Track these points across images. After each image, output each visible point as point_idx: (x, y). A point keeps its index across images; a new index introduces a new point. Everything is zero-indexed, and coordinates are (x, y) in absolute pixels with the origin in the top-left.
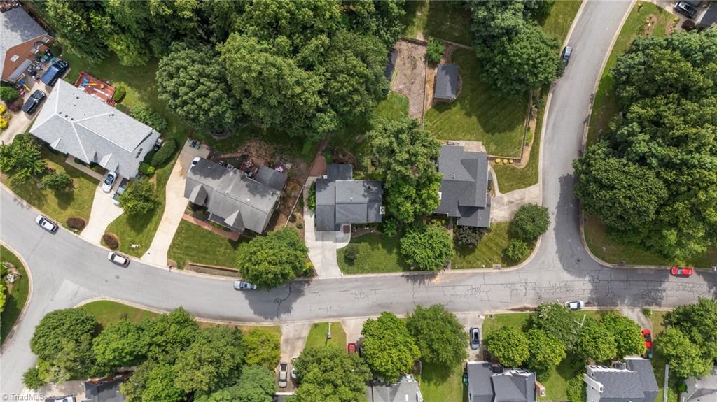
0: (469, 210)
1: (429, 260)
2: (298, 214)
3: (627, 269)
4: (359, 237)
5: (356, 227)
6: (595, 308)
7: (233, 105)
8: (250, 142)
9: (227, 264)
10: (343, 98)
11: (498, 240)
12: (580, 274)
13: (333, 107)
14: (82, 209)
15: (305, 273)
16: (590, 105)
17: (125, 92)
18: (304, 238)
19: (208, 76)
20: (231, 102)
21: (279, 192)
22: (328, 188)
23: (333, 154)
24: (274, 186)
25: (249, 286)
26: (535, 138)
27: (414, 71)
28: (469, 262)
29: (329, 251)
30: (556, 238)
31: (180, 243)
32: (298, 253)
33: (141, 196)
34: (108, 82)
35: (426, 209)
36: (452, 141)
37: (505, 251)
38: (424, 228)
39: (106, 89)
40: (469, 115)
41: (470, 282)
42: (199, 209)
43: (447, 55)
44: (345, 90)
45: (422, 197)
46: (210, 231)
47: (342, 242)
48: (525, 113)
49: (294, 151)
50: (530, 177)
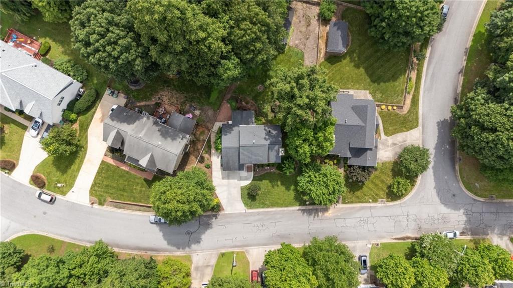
0: (359, 152)
1: (324, 196)
2: (206, 156)
3: (496, 203)
4: (261, 176)
5: (258, 167)
6: (469, 237)
7: (142, 53)
8: (163, 91)
9: (143, 201)
10: (246, 45)
11: (383, 177)
12: (456, 207)
13: (236, 55)
14: (12, 152)
15: (213, 209)
16: (465, 58)
17: (50, 46)
18: (211, 177)
19: (117, 25)
20: (140, 50)
21: (188, 136)
22: (232, 132)
23: (237, 102)
24: (184, 131)
25: (163, 221)
26: (416, 87)
27: (309, 28)
28: (358, 197)
29: (235, 188)
30: (434, 175)
31: (101, 182)
32: (205, 192)
33: (63, 140)
34: (34, 38)
35: (323, 151)
36: (343, 90)
37: (389, 187)
38: (319, 168)
39: (33, 44)
40: (357, 66)
41: (359, 215)
42: (116, 151)
43: (338, 13)
44: (248, 37)
45: (318, 139)
46: (128, 172)
47: (245, 180)
48: (407, 65)
49: (202, 99)
50: (411, 121)
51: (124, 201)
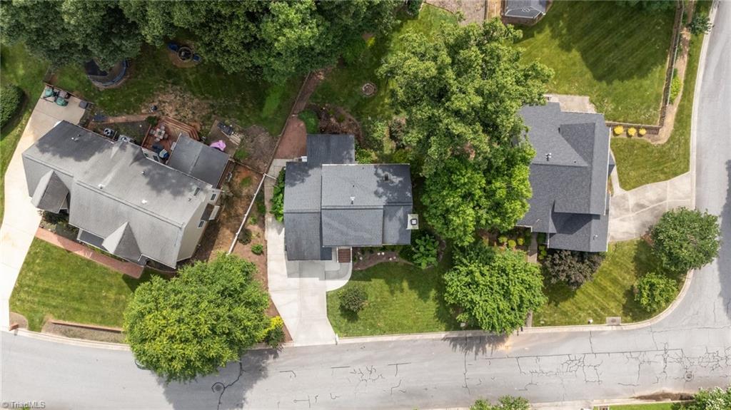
0: (574, 221)
1: (500, 316)
2: (254, 229)
4: (368, 270)
5: (362, 252)
8: (164, 94)
11: (616, 273)
18: (265, 274)
21: (212, 188)
22: (307, 179)
23: (320, 118)
24: (203, 175)
26: (685, 89)
28: (565, 314)
29: (313, 294)
31: (33, 284)
35: (503, 220)
37: (630, 293)
38: (489, 254)
40: (566, 47)
41: (567, 348)
42: (57, 219)
45: (494, 195)
46: (89, 261)
47: (337, 279)
48: (668, 45)
49: (246, 111)
50: (674, 160)
51: (81, 322)
